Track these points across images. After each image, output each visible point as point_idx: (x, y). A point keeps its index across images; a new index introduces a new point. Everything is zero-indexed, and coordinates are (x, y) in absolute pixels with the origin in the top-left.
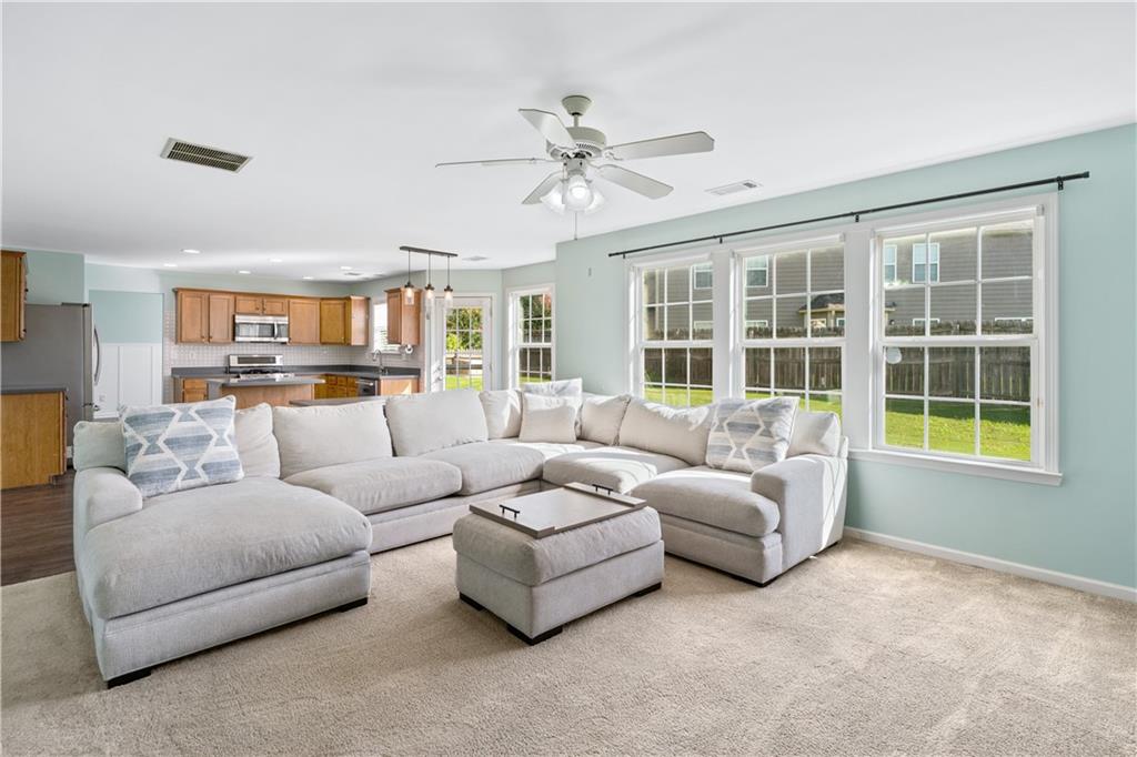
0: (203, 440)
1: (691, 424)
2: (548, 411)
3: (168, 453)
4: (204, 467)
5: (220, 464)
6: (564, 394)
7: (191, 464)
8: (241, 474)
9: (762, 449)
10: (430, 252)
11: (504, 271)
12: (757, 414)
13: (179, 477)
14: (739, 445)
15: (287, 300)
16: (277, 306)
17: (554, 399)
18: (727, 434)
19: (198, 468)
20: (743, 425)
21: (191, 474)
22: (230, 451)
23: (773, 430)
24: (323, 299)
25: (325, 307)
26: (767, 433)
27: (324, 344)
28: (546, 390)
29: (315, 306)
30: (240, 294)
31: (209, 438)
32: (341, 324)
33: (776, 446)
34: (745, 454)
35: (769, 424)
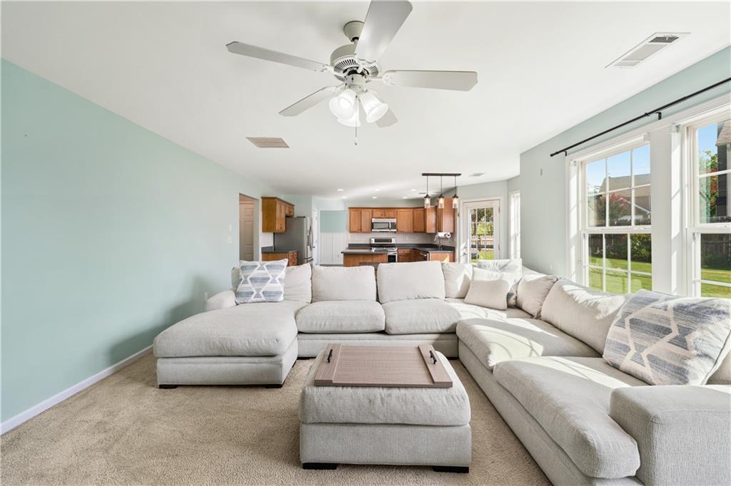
0: (265, 280)
1: (598, 312)
2: (487, 282)
3: (250, 284)
4: (263, 293)
5: (271, 292)
6: (504, 271)
7: (258, 290)
8: (281, 298)
9: (669, 361)
10: (441, 175)
11: (509, 181)
12: (670, 315)
13: (253, 296)
14: (640, 348)
15: (395, 210)
16: (391, 214)
17: (495, 273)
18: (627, 330)
19: (261, 293)
20: (649, 325)
21: (258, 296)
22: (279, 287)
23: (690, 339)
24: (414, 208)
25: (415, 212)
26: (681, 342)
27: (415, 232)
28: (492, 266)
29: (410, 213)
30: (375, 208)
31: (268, 279)
32: (423, 220)
33: (689, 362)
34: (646, 361)
35: (685, 331)
